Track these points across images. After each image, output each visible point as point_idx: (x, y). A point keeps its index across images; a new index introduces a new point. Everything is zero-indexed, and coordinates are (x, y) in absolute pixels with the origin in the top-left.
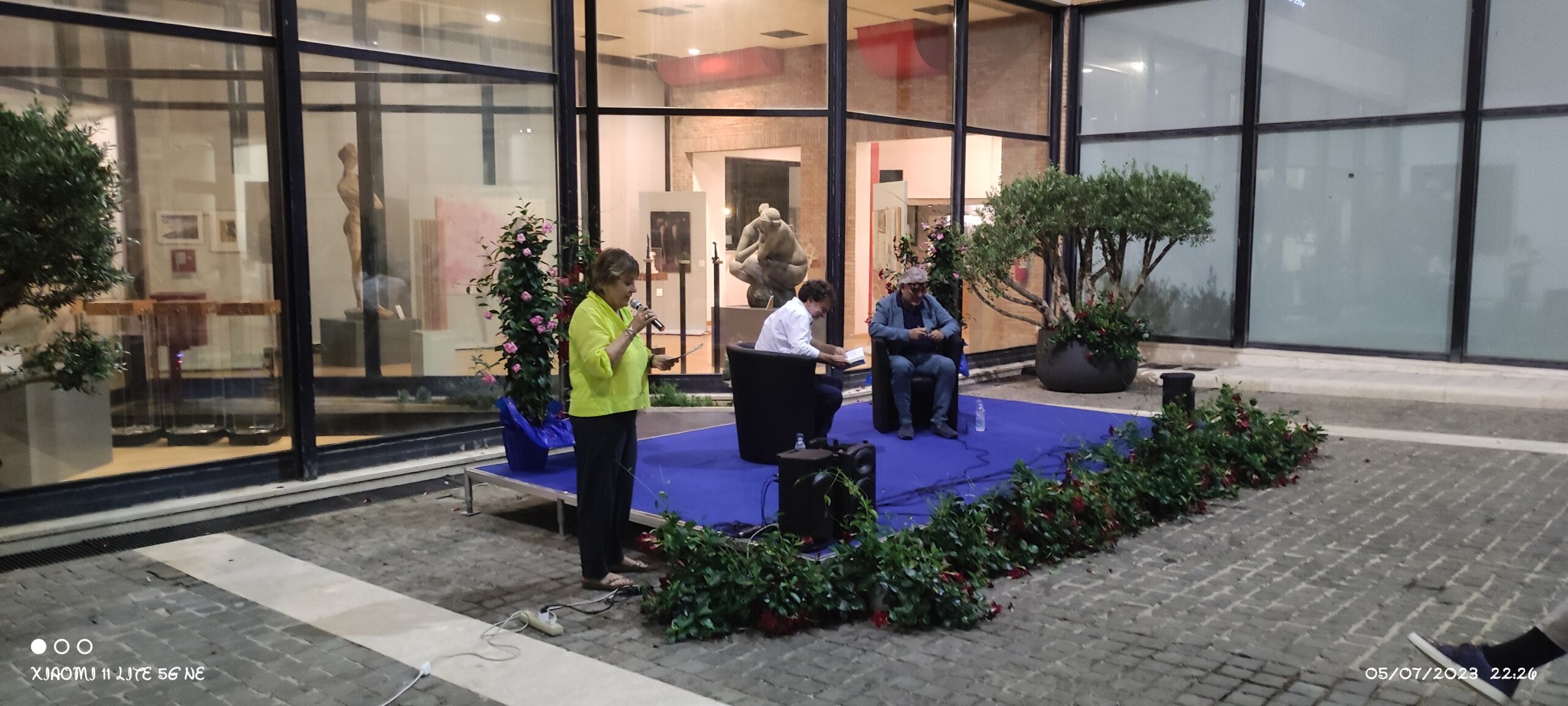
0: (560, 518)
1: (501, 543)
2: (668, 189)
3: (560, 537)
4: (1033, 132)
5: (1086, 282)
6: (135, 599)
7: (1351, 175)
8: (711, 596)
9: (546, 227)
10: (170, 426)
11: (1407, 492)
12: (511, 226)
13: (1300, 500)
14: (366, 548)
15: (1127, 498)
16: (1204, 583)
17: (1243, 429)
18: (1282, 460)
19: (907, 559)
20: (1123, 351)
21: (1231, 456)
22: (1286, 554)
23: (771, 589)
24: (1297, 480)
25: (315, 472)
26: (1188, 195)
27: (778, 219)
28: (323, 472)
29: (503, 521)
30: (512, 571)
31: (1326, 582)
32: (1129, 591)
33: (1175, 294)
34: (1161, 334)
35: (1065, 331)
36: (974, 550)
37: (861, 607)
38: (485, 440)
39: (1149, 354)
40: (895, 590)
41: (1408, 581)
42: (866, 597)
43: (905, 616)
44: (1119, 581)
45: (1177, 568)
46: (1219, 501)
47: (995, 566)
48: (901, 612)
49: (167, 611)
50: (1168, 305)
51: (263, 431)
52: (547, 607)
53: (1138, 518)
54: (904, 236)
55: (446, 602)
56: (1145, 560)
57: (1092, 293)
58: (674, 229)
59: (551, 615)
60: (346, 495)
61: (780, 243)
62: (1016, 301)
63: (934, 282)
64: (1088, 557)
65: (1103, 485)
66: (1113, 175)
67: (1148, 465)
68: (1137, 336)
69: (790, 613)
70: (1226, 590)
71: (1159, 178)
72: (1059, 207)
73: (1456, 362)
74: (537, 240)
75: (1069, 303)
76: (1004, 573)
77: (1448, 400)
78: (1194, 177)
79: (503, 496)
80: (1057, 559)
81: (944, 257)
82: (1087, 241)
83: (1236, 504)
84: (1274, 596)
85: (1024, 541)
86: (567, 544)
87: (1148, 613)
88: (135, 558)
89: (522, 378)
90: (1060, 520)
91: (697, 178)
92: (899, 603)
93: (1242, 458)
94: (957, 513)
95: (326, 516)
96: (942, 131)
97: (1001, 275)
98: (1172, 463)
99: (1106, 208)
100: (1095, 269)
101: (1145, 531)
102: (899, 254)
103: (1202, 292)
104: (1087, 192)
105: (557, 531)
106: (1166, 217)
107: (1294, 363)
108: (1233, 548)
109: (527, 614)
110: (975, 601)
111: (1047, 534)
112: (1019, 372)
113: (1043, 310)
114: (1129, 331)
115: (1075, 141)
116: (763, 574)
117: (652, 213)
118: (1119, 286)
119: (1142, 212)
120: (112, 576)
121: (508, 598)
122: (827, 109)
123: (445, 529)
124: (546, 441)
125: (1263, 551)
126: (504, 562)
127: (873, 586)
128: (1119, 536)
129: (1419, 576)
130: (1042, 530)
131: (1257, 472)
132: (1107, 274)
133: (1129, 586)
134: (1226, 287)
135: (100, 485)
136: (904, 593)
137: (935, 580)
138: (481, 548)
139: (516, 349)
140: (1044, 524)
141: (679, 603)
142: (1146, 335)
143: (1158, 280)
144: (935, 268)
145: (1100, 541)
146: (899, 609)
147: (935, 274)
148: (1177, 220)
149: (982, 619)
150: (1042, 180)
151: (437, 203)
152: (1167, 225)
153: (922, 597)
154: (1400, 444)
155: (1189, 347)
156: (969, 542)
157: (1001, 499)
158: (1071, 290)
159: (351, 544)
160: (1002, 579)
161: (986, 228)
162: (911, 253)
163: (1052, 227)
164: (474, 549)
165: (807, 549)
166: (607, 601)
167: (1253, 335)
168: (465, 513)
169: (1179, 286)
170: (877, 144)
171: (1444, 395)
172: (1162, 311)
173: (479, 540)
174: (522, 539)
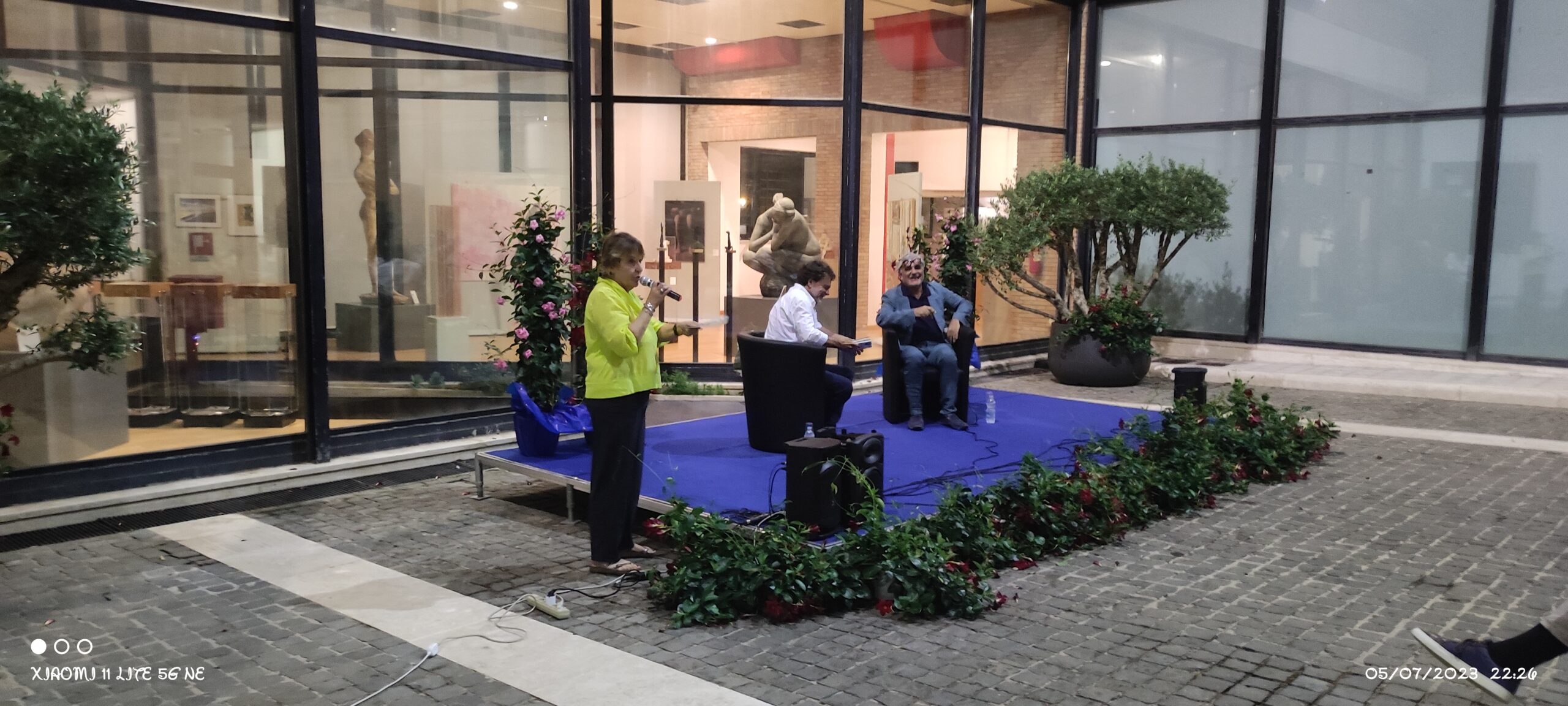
0: (570, 504)
1: (511, 527)
2: (683, 178)
3: (569, 522)
4: (1050, 124)
5: (1101, 275)
6: (150, 577)
7: (1370, 171)
8: (716, 583)
9: (559, 214)
10: (186, 408)
11: (1418, 489)
12: (524, 212)
13: (1311, 496)
14: (376, 530)
15: (1135, 491)
16: (1211, 576)
17: (1254, 425)
18: (1294, 456)
19: (913, 549)
20: (1136, 345)
21: (1241, 450)
22: (1294, 549)
23: (776, 576)
24: (1308, 476)
25: (328, 455)
26: (1204, 189)
27: (791, 209)
28: (336, 454)
29: (514, 505)
30: (520, 555)
31: (1334, 577)
32: (1135, 584)
33: (1190, 288)
34: (1175, 329)
35: (1078, 325)
36: (981, 540)
37: (867, 595)
38: (497, 425)
39: (1163, 348)
40: (900, 579)
41: (1416, 577)
42: (872, 586)
43: (910, 604)
44: (1126, 573)
45: (1184, 561)
46: (1229, 495)
47: (1001, 557)
48: (907, 601)
49: (181, 589)
50: (1183, 299)
51: (277, 414)
52: (555, 591)
53: (1146, 511)
54: (917, 226)
55: (456, 586)
56: (1152, 553)
57: (1106, 287)
58: (689, 218)
59: (558, 599)
60: (358, 478)
61: (794, 233)
62: (1030, 294)
63: (947, 274)
64: (1095, 550)
65: (1111, 478)
66: (1129, 168)
67: (1157, 459)
68: (1150, 330)
69: (796, 600)
70: (1233, 584)
71: (1175, 171)
72: (1074, 200)
73: (1472, 360)
74: (550, 227)
75: (1083, 296)
76: (1010, 564)
77: (1464, 399)
78: (1210, 171)
79: (513, 481)
80: (1064, 551)
81: (958, 249)
82: (1101, 234)
83: (1244, 499)
84: (1281, 591)
85: (1031, 533)
86: (576, 529)
87: (1154, 605)
88: (148, 538)
89: (533, 364)
90: (1067, 512)
91: (713, 167)
92: (904, 592)
93: (1253, 453)
94: (964, 503)
95: (338, 499)
96: (957, 122)
97: (1015, 268)
98: (1182, 458)
99: (1121, 202)
100: (1110, 263)
101: (1154, 525)
102: (912, 245)
103: (1217, 287)
104: (1102, 185)
105: (566, 516)
106: (1182, 211)
107: (1309, 359)
108: (1241, 543)
109: (535, 597)
110: (980, 591)
111: (1054, 526)
112: (1031, 366)
113: (1056, 303)
114: (1142, 325)
115: (1092, 133)
116: (769, 561)
117: (667, 202)
118: (1133, 280)
119: (1158, 206)
120: (126, 554)
121: (515, 581)
122: (841, 99)
123: (455, 512)
124: (556, 426)
125: (1271, 546)
126: (513, 546)
127: (879, 574)
128: (1126, 529)
129: (1428, 573)
130: (1049, 522)
131: (1267, 468)
132: (1121, 268)
133: (1135, 579)
134: (1241, 282)
135: (115, 465)
136: (910, 582)
137: (941, 570)
138: (490, 532)
139: (528, 334)
140: (1051, 516)
141: (685, 588)
142: (1160, 330)
143: (1173, 274)
144: (949, 259)
145: (1107, 533)
146: (904, 598)
147: (948, 265)
148: (1193, 215)
149: (987, 609)
150: (1057, 173)
151: (453, 189)
152: (1182, 220)
153: (928, 586)
154: (1413, 442)
155: (1203, 341)
156: (976, 532)
157: (1008, 490)
158: (1085, 283)
159: (362, 526)
160: (1008, 570)
161: (1001, 221)
162: (924, 244)
163: (1065, 219)
164: (483, 532)
165: (814, 537)
166: (615, 586)
167: (1268, 331)
168: (476, 497)
169: (1194, 281)
170: (893, 136)
171: (1460, 393)
172: (1176, 306)
173: (489, 524)
174: (531, 524)
